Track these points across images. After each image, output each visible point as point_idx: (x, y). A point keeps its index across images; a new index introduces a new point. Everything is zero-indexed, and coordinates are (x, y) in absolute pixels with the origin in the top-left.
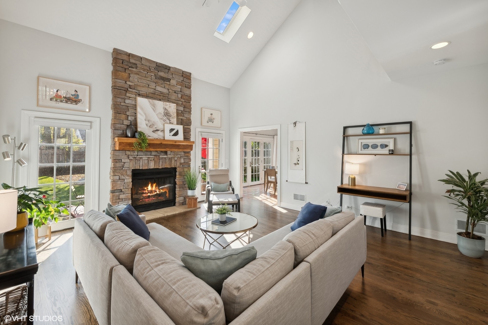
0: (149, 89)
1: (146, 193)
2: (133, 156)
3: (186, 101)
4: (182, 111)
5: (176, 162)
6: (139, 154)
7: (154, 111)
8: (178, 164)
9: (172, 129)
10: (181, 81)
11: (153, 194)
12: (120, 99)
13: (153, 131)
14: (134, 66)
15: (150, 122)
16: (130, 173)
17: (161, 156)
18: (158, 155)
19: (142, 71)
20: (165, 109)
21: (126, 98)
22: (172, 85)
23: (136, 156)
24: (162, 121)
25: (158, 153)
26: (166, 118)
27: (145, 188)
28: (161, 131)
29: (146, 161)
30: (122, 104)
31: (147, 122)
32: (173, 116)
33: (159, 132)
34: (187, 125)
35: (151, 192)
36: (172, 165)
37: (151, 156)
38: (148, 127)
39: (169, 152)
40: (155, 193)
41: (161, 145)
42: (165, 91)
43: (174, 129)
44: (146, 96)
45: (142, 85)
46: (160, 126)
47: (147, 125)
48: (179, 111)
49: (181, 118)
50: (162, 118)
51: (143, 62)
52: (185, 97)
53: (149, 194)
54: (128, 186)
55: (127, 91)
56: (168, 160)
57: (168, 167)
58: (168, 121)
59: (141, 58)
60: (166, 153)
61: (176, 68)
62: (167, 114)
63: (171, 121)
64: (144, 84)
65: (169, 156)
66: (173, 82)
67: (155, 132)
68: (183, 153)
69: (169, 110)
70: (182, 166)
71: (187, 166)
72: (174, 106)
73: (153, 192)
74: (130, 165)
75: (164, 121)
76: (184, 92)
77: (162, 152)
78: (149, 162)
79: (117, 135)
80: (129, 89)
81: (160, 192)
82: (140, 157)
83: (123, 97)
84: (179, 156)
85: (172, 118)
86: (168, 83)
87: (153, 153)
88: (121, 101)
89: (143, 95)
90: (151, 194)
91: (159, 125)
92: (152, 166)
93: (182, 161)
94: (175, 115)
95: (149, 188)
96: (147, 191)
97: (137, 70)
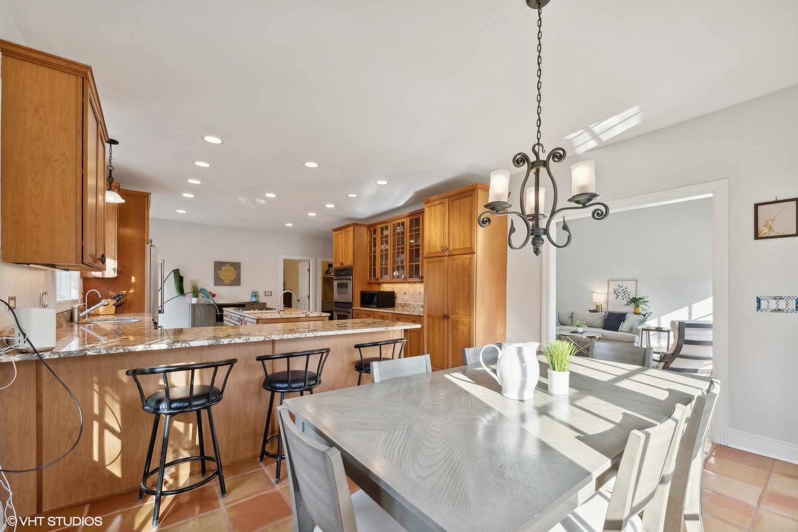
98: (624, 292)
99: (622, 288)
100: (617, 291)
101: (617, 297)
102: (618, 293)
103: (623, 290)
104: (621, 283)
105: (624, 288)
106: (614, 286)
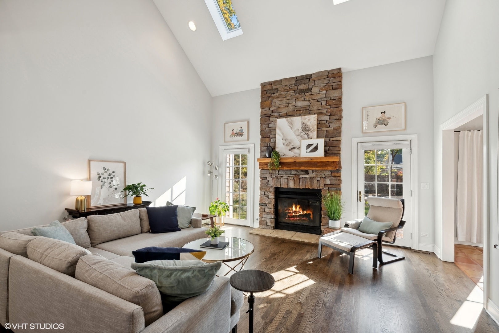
0: (289, 108)
1: (291, 213)
2: (275, 175)
3: (333, 106)
4: (327, 121)
5: (319, 183)
6: (279, 173)
7: (291, 128)
8: (322, 185)
9: (309, 144)
10: (325, 85)
11: (297, 214)
12: (265, 125)
13: (290, 150)
14: (275, 92)
15: (287, 141)
16: (272, 190)
17: (301, 176)
18: (298, 174)
19: (282, 93)
20: (304, 123)
21: (269, 122)
22: (314, 93)
23: (277, 174)
24: (299, 137)
25: (297, 172)
26: (304, 133)
27: (290, 209)
28: (298, 148)
29: (286, 180)
30: (267, 129)
31: (284, 141)
32: (313, 129)
33: (295, 149)
34: (334, 136)
35: (295, 212)
36: (314, 186)
37: (291, 175)
38: (285, 146)
39: (310, 172)
40: (299, 214)
41: (295, 164)
42: (306, 103)
43: (312, 145)
44: (286, 116)
45: (282, 106)
46: (296, 143)
47: (284, 144)
48: (322, 121)
49: (326, 129)
50: (299, 134)
51: (284, 83)
52: (330, 103)
53: (293, 214)
54: (271, 201)
55: (270, 117)
56: (308, 180)
57: (309, 188)
58: (306, 136)
59: (280, 81)
60: (307, 172)
61: (318, 72)
62: (305, 129)
63: (309, 135)
64: (284, 105)
65: (311, 176)
66: (315, 90)
67: (291, 150)
68: (328, 173)
69: (307, 124)
70: (328, 188)
71: (335, 189)
72: (314, 117)
73: (297, 213)
74: (273, 183)
75: (302, 137)
76: (330, 96)
77: (302, 170)
78: (289, 181)
79: (263, 157)
80: (272, 114)
81: (304, 213)
82: (281, 175)
83: (267, 122)
84: (323, 176)
85: (312, 132)
86: (310, 93)
87: (293, 172)
88: (265, 127)
89: (283, 115)
90: (295, 215)
91: (296, 141)
92: (292, 185)
93: (328, 182)
94: (316, 127)
95: (294, 209)
96: (291, 211)
97: (278, 94)
98: (112, 178)
99: (108, 173)
100: (102, 177)
101: (104, 185)
102: (104, 178)
103: (110, 175)
104: (107, 165)
105: (111, 172)
106: (97, 168)
